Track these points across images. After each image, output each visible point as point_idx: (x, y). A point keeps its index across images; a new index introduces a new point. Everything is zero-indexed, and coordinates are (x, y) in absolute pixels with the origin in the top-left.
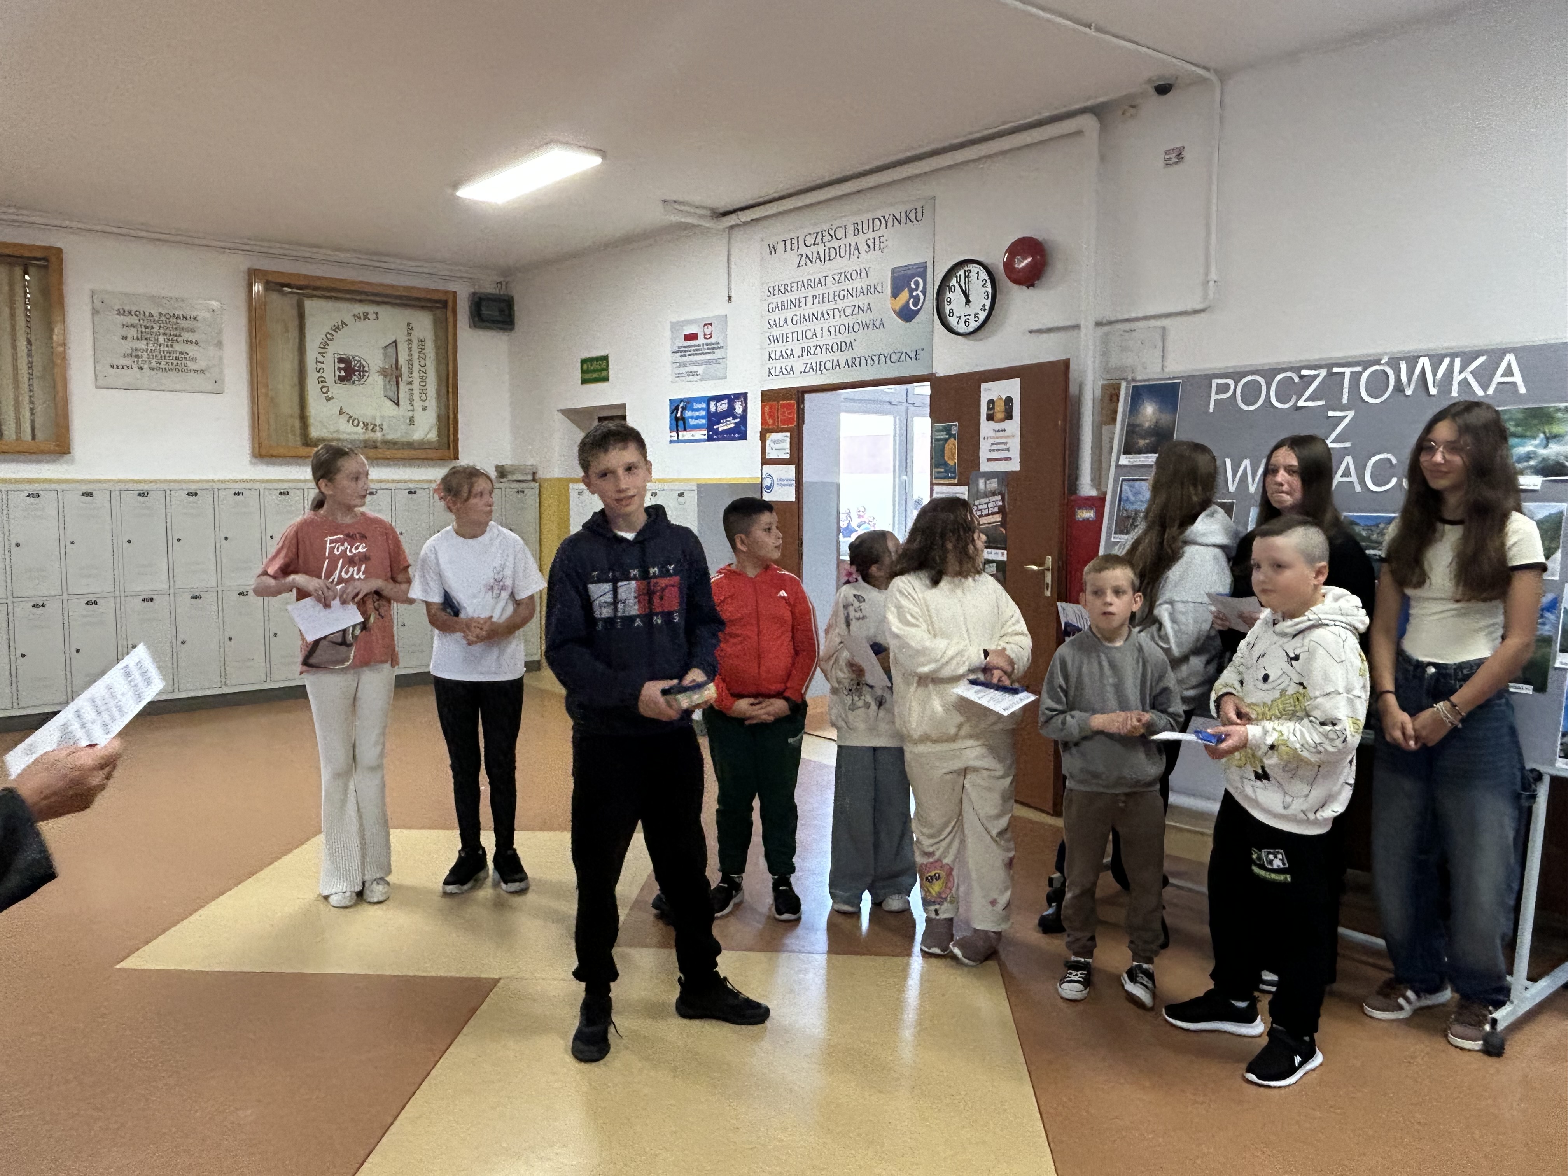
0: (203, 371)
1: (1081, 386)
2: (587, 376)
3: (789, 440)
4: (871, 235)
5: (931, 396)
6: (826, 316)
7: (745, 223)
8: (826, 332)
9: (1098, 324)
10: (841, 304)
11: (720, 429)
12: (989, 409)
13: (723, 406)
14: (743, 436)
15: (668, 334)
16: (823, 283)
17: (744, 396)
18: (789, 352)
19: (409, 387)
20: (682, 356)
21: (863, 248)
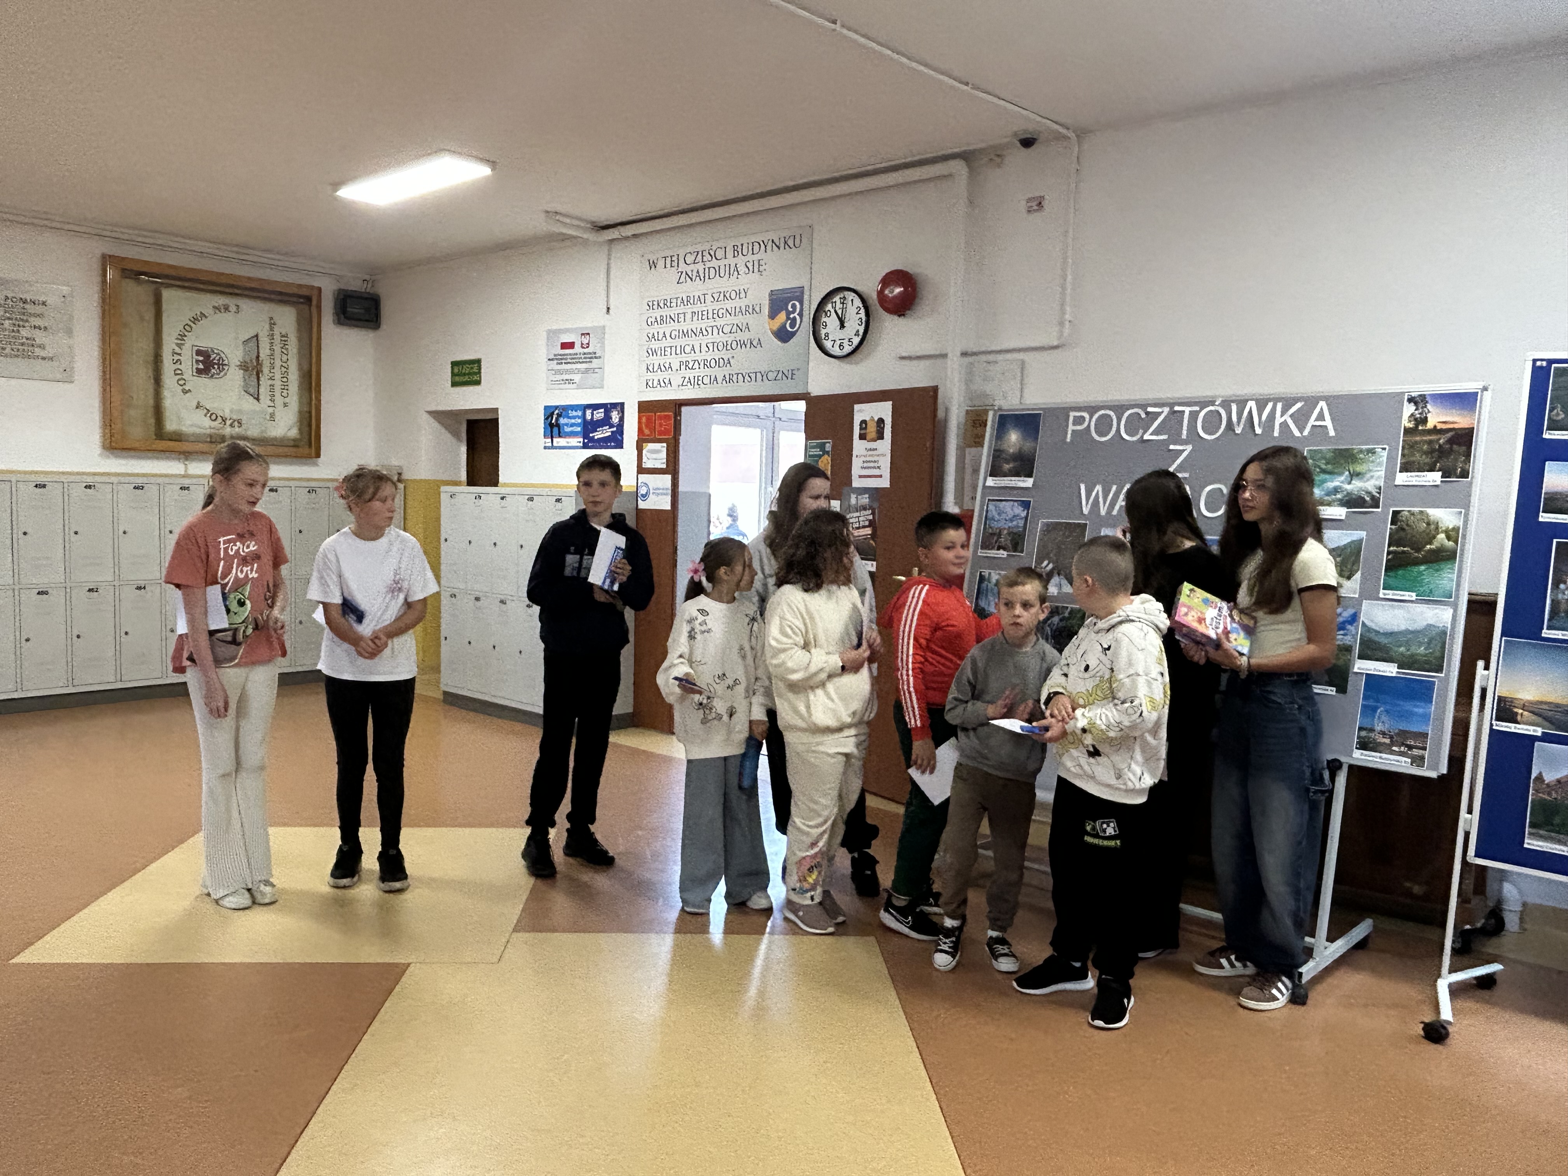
0: (51, 359)
1: (947, 410)
2: (457, 379)
3: (665, 450)
4: (750, 257)
5: (806, 413)
6: (705, 333)
7: (626, 238)
8: (704, 348)
9: (964, 354)
10: (720, 322)
11: (596, 437)
12: (861, 429)
13: (599, 415)
14: (620, 445)
15: (542, 341)
16: (703, 301)
17: (620, 407)
18: (667, 366)
19: (270, 382)
20: (558, 364)
21: (742, 269)
